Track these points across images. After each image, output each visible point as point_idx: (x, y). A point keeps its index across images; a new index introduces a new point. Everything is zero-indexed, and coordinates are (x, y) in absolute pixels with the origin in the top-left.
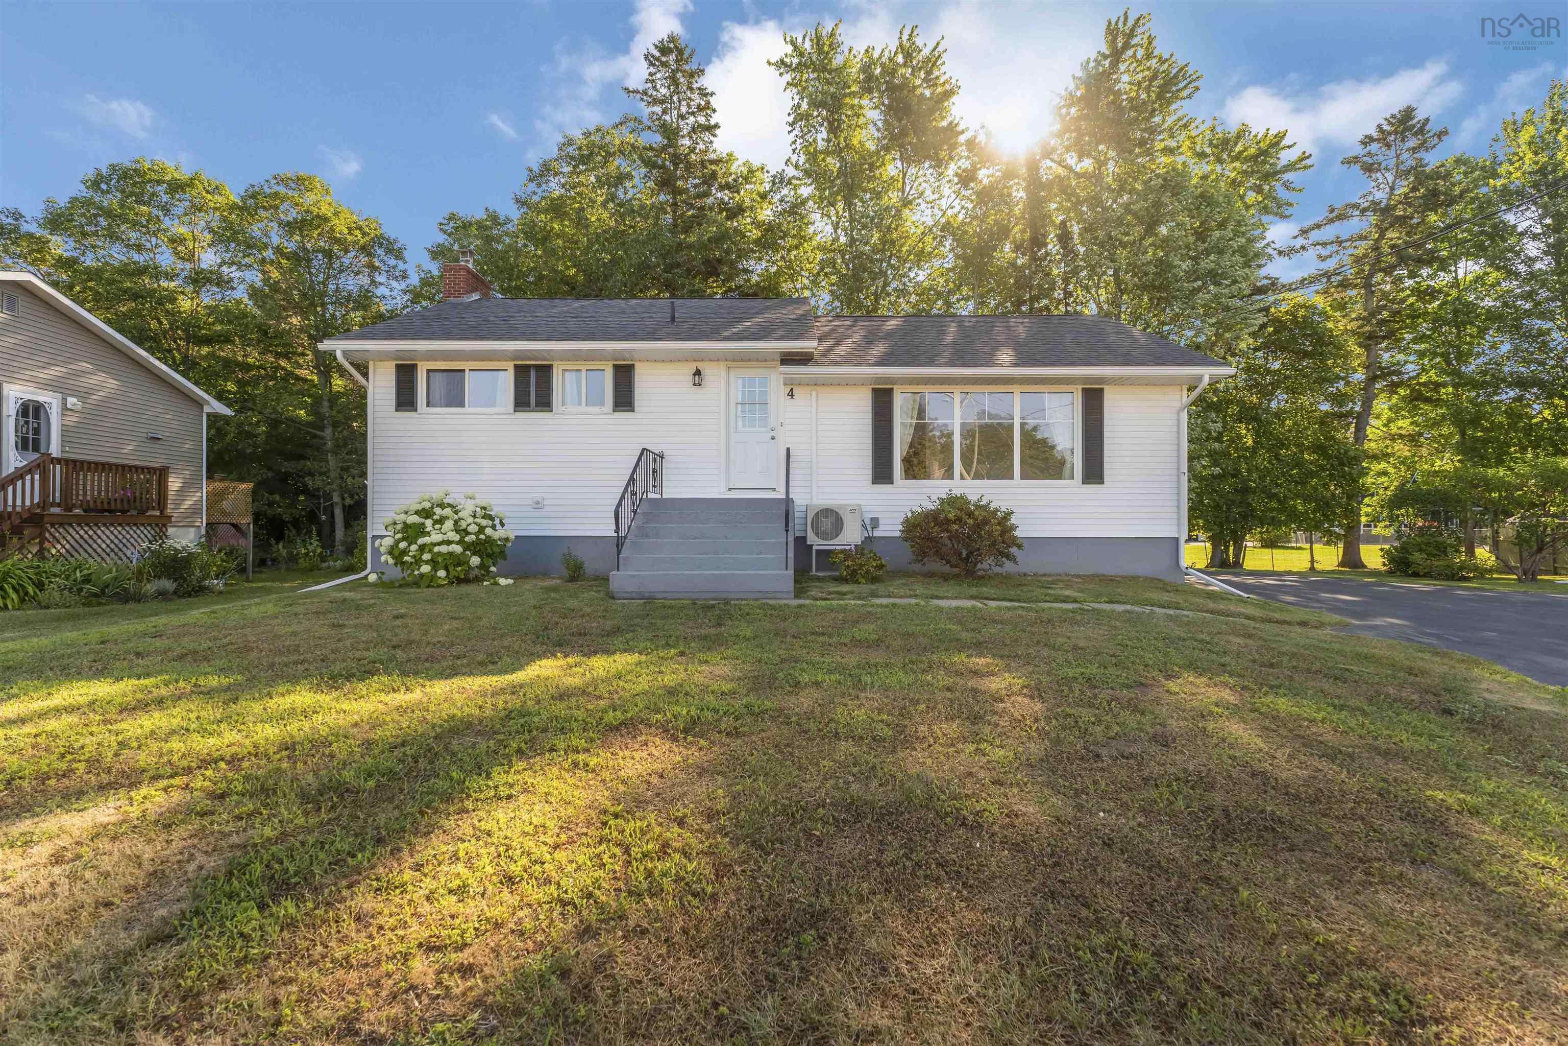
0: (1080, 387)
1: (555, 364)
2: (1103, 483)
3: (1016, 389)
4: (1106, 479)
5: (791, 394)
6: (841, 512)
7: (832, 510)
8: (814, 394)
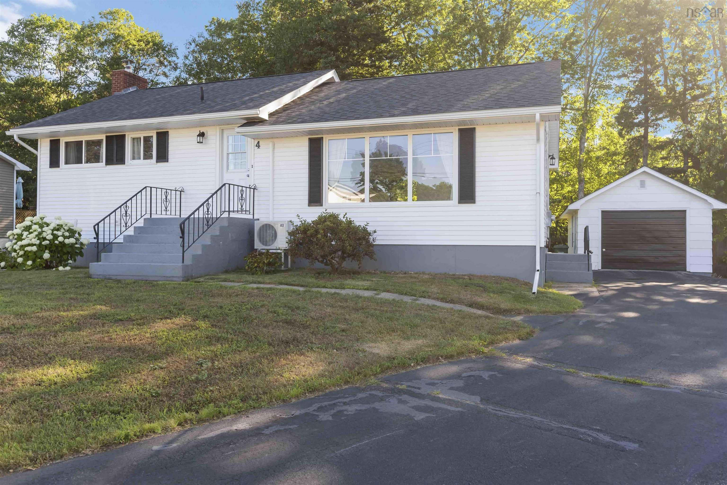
0: (457, 128)
1: (127, 134)
2: (474, 202)
3: (410, 133)
4: (477, 199)
5: (258, 146)
6: (276, 227)
7: (269, 225)
8: (271, 145)
